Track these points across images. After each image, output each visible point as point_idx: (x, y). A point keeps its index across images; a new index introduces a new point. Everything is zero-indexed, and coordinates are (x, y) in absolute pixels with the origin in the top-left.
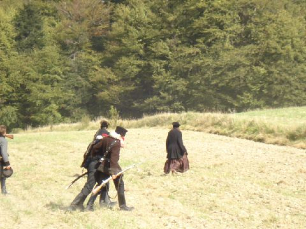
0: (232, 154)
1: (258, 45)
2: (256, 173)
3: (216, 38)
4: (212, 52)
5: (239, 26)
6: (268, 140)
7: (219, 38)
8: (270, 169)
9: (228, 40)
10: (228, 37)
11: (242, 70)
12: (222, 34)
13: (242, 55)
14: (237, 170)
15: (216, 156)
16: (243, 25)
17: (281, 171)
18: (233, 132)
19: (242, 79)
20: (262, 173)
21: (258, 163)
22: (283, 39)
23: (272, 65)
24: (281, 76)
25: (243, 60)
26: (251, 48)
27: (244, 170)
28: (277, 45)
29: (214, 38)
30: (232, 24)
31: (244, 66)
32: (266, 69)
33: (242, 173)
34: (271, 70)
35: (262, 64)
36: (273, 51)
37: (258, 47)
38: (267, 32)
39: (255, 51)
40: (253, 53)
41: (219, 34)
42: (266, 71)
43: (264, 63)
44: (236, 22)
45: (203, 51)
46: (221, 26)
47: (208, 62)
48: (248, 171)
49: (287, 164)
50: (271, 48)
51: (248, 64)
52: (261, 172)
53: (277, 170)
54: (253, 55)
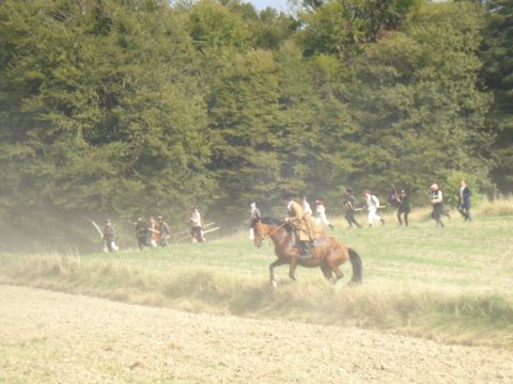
0: (68, 322)
1: (130, 141)
2: (101, 351)
3: (60, 131)
4: (53, 153)
5: (97, 111)
6: (133, 298)
7: (66, 129)
8: (125, 344)
9: (79, 133)
10: (80, 127)
11: (105, 183)
12: (70, 123)
13: (103, 158)
14: (70, 346)
15: (40, 326)
16: (105, 109)
17: (142, 347)
18: (77, 286)
19: (105, 198)
20: (108, 352)
21: (106, 336)
22: (169, 134)
23: (153, 176)
24: (168, 193)
25: (105, 166)
26: (119, 147)
27: (80, 346)
28: (160, 143)
29: (57, 129)
30: (87, 106)
31: (109, 177)
32: (143, 183)
33: (76, 351)
34: (152, 183)
35: (137, 174)
36: (155, 153)
37: (130, 145)
38: (143, 120)
39: (125, 152)
40: (122, 154)
41: (64, 122)
42: (143, 186)
43: (141, 173)
44: (92, 104)
45: (39, 152)
46: (68, 110)
47: (47, 169)
48: (87, 348)
49: (154, 335)
50: (151, 147)
51: (114, 173)
52: (108, 350)
53: (136, 346)
54: (122, 157)
